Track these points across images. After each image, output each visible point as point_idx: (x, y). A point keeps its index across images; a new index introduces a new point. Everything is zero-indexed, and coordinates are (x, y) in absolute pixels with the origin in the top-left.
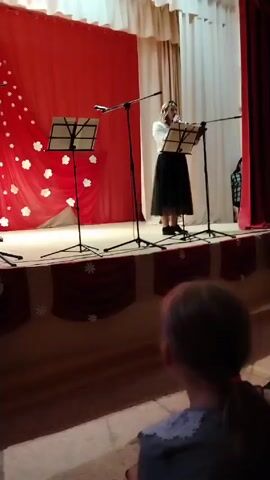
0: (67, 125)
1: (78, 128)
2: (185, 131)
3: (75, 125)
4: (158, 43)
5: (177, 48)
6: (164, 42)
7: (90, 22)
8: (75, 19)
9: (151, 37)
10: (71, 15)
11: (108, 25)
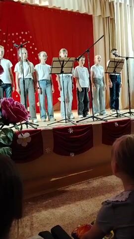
0: (60, 61)
1: (65, 62)
2: (117, 62)
3: (63, 61)
4: (103, 19)
5: (113, 20)
6: (106, 18)
7: (69, 10)
8: (62, 9)
9: (100, 15)
10: (60, 7)
11: (78, 11)
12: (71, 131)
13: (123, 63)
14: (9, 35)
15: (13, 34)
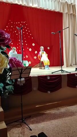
6: (70, 14)
9: (67, 13)
10: (44, 8)
11: (54, 10)
12: (49, 78)
14: (15, 23)
15: (17, 23)
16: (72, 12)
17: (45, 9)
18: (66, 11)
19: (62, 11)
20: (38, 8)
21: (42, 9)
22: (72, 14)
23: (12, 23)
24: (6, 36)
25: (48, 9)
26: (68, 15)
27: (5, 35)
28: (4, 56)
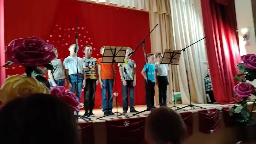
0: (111, 50)
1: (117, 51)
2: (173, 53)
3: (115, 50)
4: (159, 15)
5: (169, 17)
6: (162, 14)
7: (126, 7)
8: (118, 6)
9: (156, 12)
10: (117, 5)
11: (134, 8)
12: (127, 124)
13: (180, 53)
14: (65, 30)
15: (69, 29)
16: (164, 11)
17: (119, 6)
18: (155, 9)
19: (147, 10)
20: (106, 4)
21: (114, 6)
22: (164, 14)
23: (60, 29)
24: (46, 48)
25: (123, 6)
26: (158, 16)
27: (45, 46)
28: (41, 83)
